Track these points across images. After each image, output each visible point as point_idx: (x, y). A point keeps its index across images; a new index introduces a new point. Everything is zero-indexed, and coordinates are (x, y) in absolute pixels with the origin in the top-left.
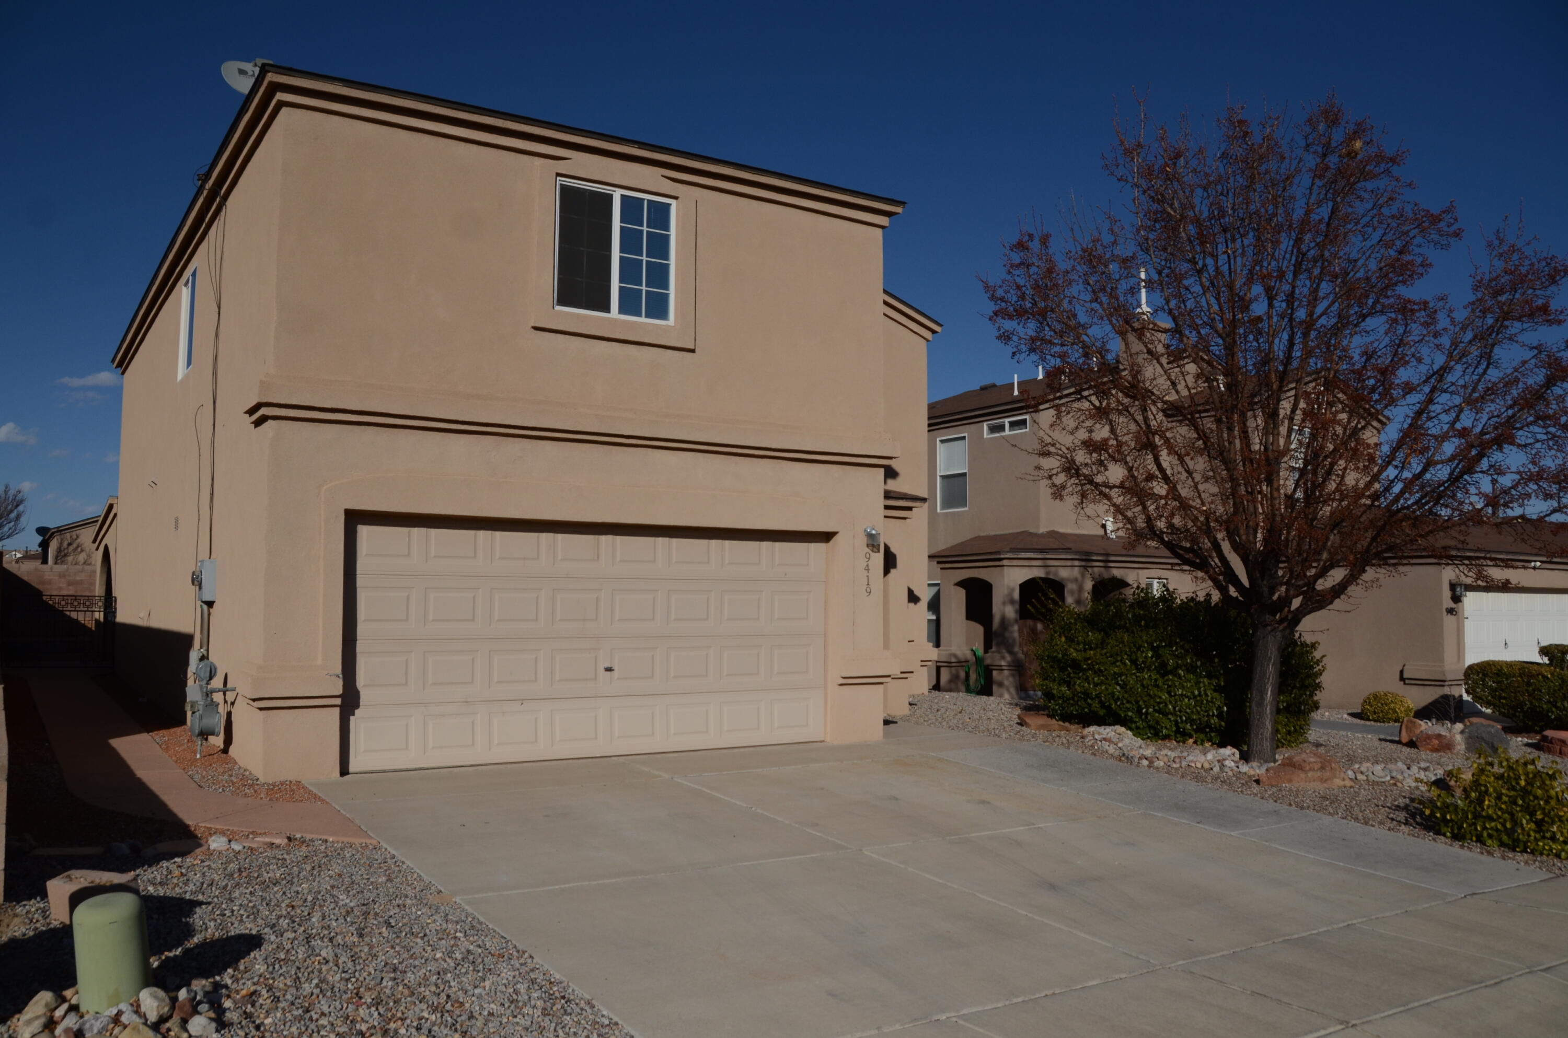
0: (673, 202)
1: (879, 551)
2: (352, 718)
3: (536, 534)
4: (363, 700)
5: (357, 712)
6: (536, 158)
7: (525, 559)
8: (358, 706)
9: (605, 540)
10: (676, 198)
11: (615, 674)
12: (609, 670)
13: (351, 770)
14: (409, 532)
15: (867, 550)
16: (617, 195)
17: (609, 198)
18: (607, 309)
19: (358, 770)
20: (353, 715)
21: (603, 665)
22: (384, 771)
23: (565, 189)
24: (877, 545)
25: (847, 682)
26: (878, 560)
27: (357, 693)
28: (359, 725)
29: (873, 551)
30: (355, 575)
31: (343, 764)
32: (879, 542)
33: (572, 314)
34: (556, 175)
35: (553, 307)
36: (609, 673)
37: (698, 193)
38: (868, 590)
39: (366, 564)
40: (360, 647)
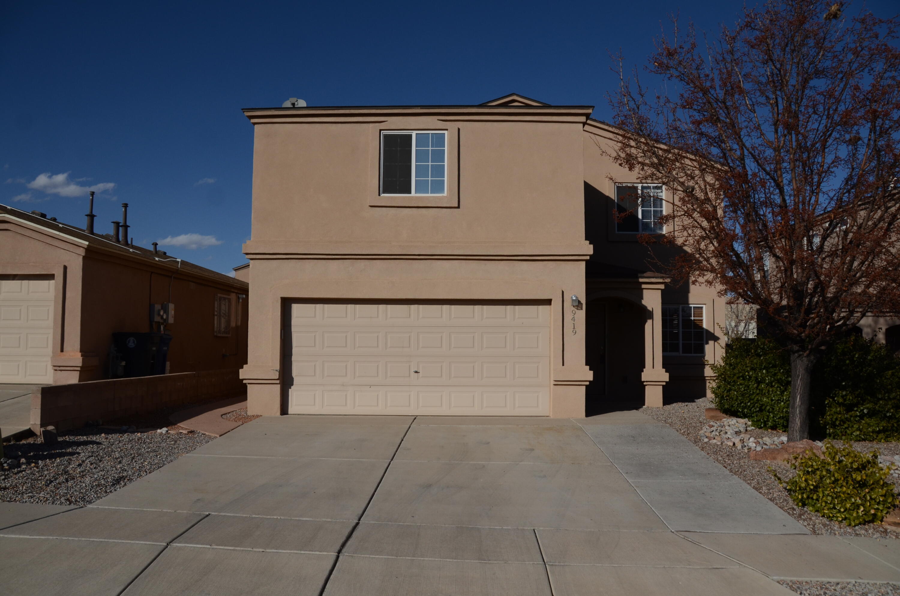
0: (446, 132)
1: (582, 309)
2: (290, 390)
3: (377, 306)
4: (295, 382)
5: (292, 387)
6: (371, 124)
7: (371, 317)
8: (293, 385)
9: (414, 307)
10: (447, 130)
11: (420, 374)
12: (416, 372)
13: (289, 413)
14: (315, 306)
15: (573, 308)
16: (414, 134)
17: (410, 136)
18: (410, 192)
19: (292, 413)
20: (291, 388)
21: (413, 370)
22: (304, 415)
23: (386, 136)
24: (580, 306)
25: (558, 383)
26: (582, 314)
27: (292, 379)
28: (293, 393)
29: (577, 309)
30: (291, 326)
31: (284, 410)
32: (582, 304)
33: (389, 197)
34: (380, 130)
35: (379, 195)
36: (417, 374)
37: (460, 125)
38: (574, 332)
39: (294, 321)
40: (294, 358)
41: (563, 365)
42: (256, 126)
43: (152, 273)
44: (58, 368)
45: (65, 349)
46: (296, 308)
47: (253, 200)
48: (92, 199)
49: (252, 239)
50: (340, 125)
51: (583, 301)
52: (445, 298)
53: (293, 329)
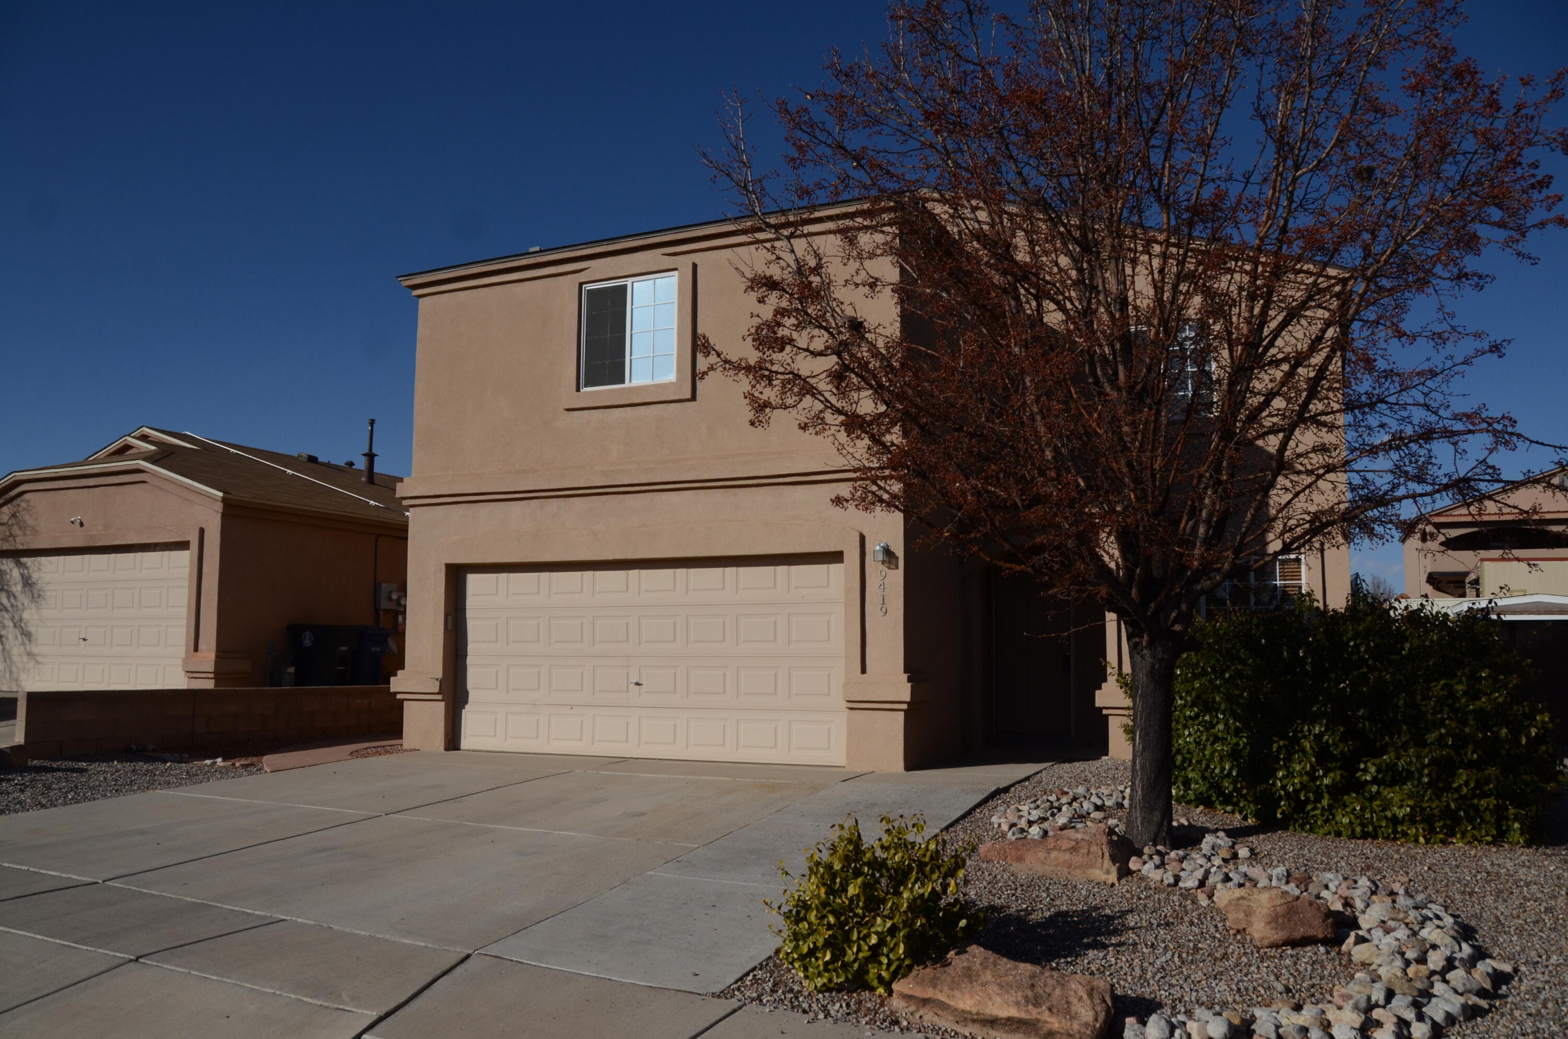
0: (676, 273)
1: (897, 568)
2: (463, 711)
4: (471, 698)
5: (466, 706)
6: (567, 276)
7: (572, 593)
8: (466, 702)
10: (677, 270)
11: (644, 688)
12: (637, 684)
13: (462, 747)
15: (882, 568)
16: (629, 283)
17: (624, 287)
18: (624, 382)
19: (467, 748)
20: (464, 708)
21: (633, 679)
22: (481, 751)
23: (590, 292)
24: (894, 561)
25: (854, 706)
26: (897, 577)
27: (467, 693)
28: (469, 716)
29: (889, 568)
30: (465, 609)
31: (453, 741)
32: (897, 558)
33: (591, 392)
34: (581, 284)
35: (578, 390)
36: (638, 687)
37: (696, 258)
38: (884, 610)
39: (471, 602)
40: (470, 660)
41: (864, 671)
42: (421, 300)
43: (380, 535)
44: (192, 674)
45: (200, 648)
46: (473, 580)
47: (415, 415)
48: (372, 431)
49: (413, 474)
50: (527, 283)
51: (899, 551)
52: (671, 556)
53: (469, 614)
